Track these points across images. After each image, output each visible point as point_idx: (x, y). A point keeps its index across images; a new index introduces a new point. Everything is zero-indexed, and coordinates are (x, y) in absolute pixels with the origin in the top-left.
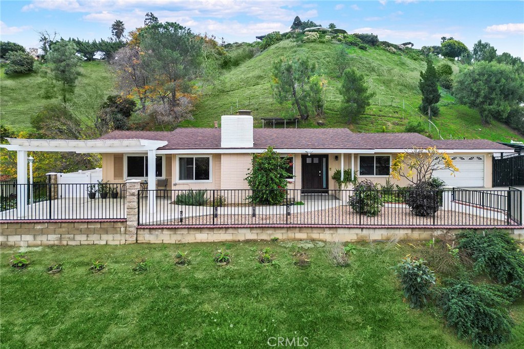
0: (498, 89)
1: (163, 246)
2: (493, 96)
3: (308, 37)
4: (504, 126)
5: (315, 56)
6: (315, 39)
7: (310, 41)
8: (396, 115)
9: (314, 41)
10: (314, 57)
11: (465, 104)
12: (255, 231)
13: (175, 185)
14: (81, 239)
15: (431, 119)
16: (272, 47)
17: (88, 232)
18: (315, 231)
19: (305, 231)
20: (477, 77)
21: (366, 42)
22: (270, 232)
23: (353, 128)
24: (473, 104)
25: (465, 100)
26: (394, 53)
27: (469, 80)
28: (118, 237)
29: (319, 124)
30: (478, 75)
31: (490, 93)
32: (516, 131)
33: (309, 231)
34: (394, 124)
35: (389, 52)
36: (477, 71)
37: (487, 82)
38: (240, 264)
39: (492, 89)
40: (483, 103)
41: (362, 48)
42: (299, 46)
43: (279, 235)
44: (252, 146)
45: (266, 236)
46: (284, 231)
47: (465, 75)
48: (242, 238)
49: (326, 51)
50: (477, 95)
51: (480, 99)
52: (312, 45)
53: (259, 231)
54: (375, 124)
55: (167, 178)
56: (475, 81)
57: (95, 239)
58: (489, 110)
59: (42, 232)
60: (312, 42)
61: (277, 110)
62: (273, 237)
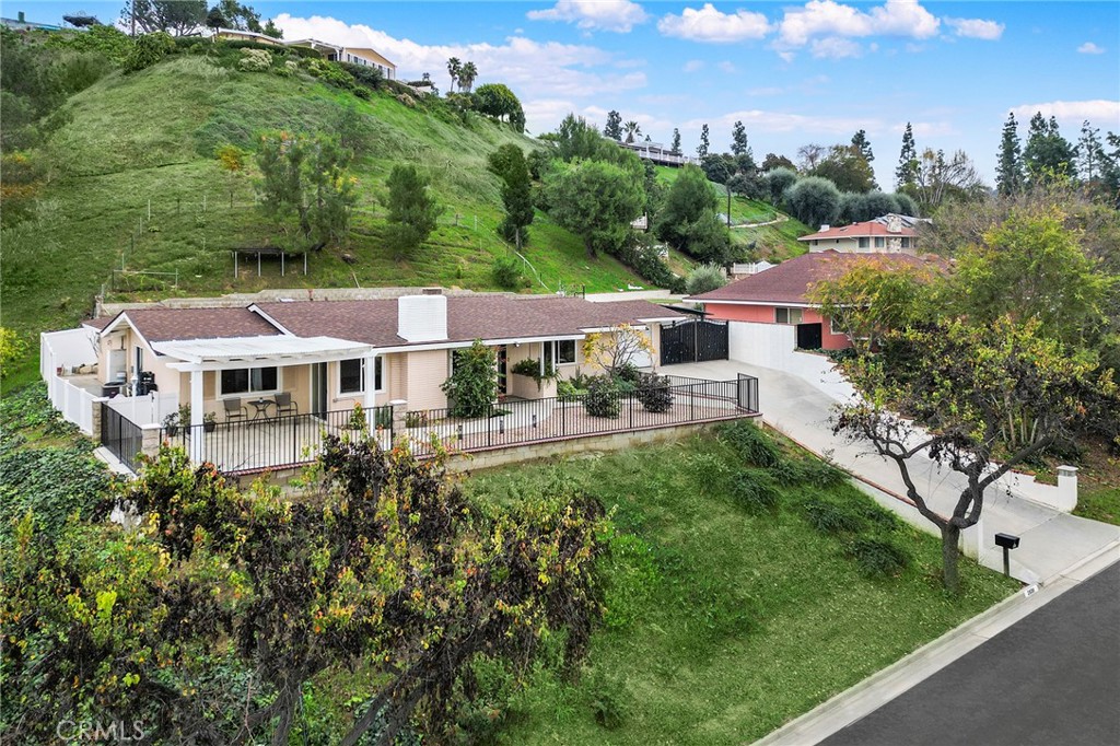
0: (612, 207)
2: (607, 217)
3: (251, 59)
4: (613, 260)
5: (278, 106)
6: (264, 67)
7: (252, 69)
8: (467, 244)
9: (264, 70)
10: (277, 110)
11: (567, 226)
12: (534, 448)
13: (335, 401)
15: (519, 250)
16: (162, 69)
18: (592, 440)
19: (582, 441)
20: (585, 185)
21: (361, 81)
22: (549, 447)
23: (407, 268)
24: (579, 229)
25: (568, 221)
26: (413, 107)
27: (572, 190)
29: (346, 260)
30: (586, 182)
31: (603, 211)
32: (630, 269)
33: (586, 441)
34: (470, 259)
35: (404, 104)
36: (583, 177)
37: (600, 193)
39: (605, 207)
40: (591, 226)
41: (359, 95)
42: (233, 78)
43: (558, 449)
44: (446, 338)
45: (545, 452)
46: (563, 444)
47: (567, 179)
49: (296, 97)
50: (585, 214)
51: (589, 220)
52: (262, 78)
53: (538, 448)
54: (442, 260)
55: (286, 391)
56: (581, 191)
58: (602, 240)
60: (260, 71)
61: (248, 227)
62: (552, 453)
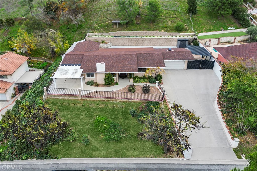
1: (87, 100)
8: (174, 16)
13: (86, 78)
14: (71, 98)
15: (191, 17)
17: (72, 97)
18: (117, 99)
19: (115, 99)
28: (78, 98)
34: (172, 21)
38: (102, 106)
44: (105, 71)
48: (102, 100)
57: (73, 98)
59: (63, 96)
